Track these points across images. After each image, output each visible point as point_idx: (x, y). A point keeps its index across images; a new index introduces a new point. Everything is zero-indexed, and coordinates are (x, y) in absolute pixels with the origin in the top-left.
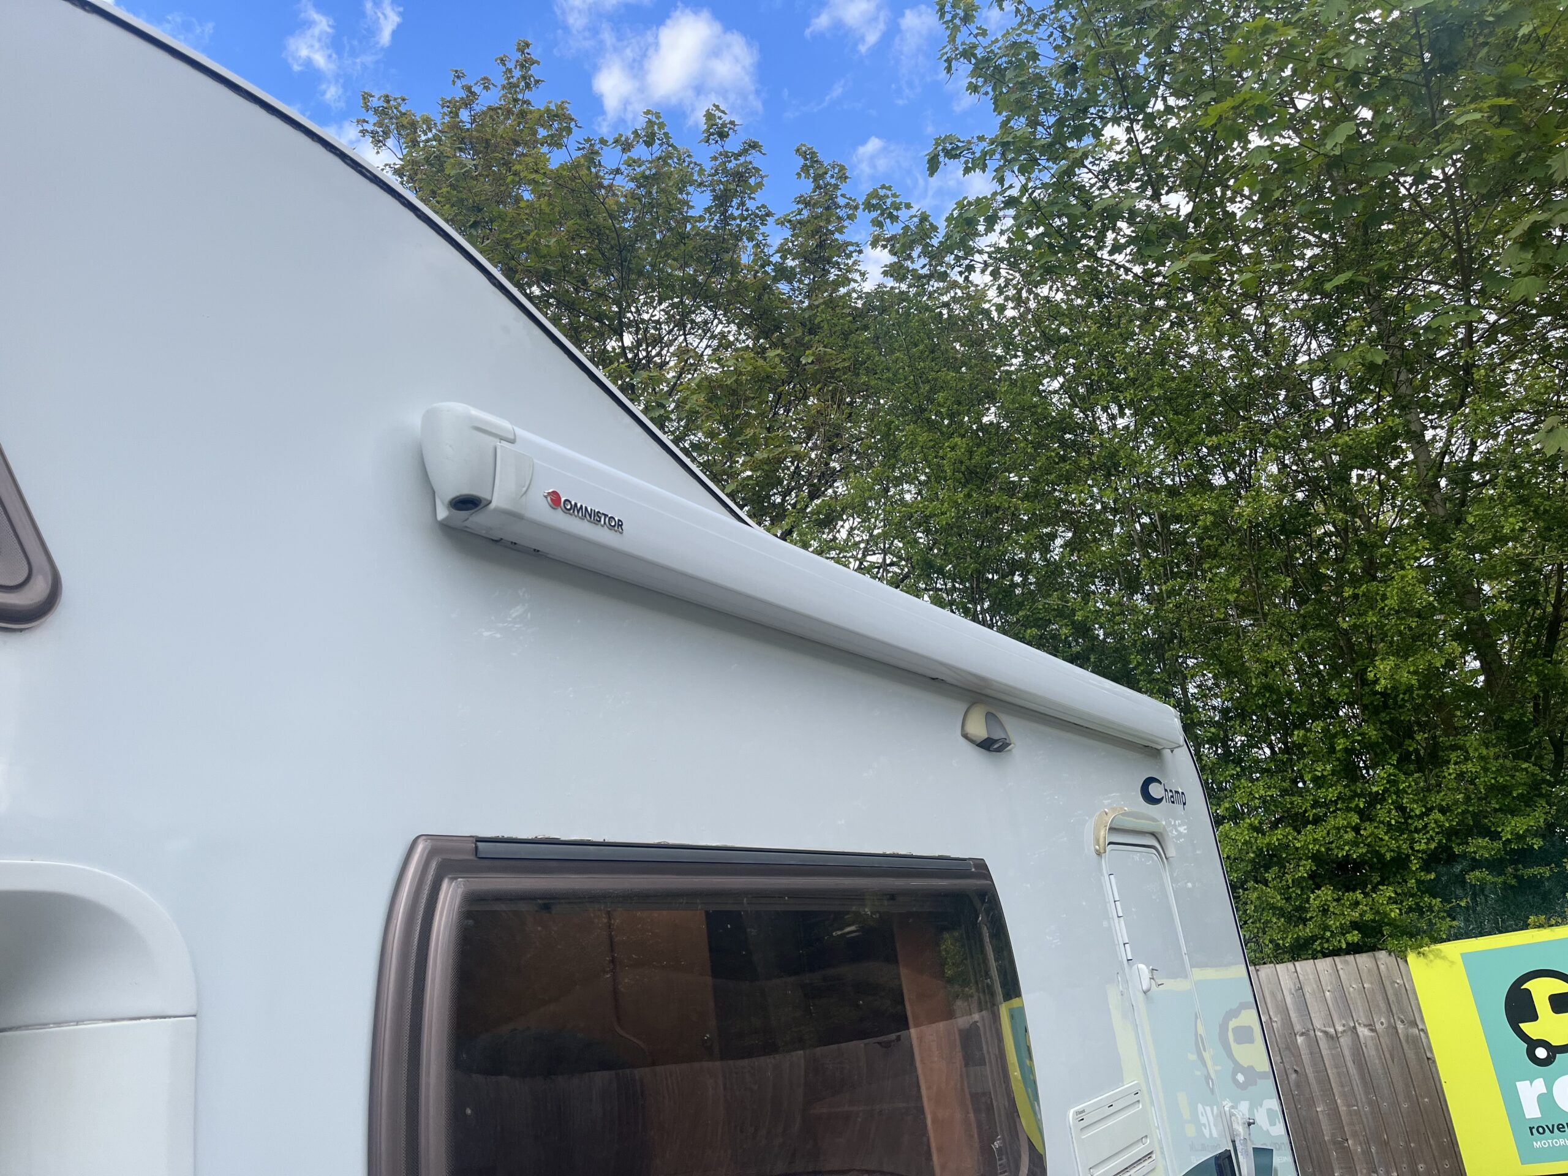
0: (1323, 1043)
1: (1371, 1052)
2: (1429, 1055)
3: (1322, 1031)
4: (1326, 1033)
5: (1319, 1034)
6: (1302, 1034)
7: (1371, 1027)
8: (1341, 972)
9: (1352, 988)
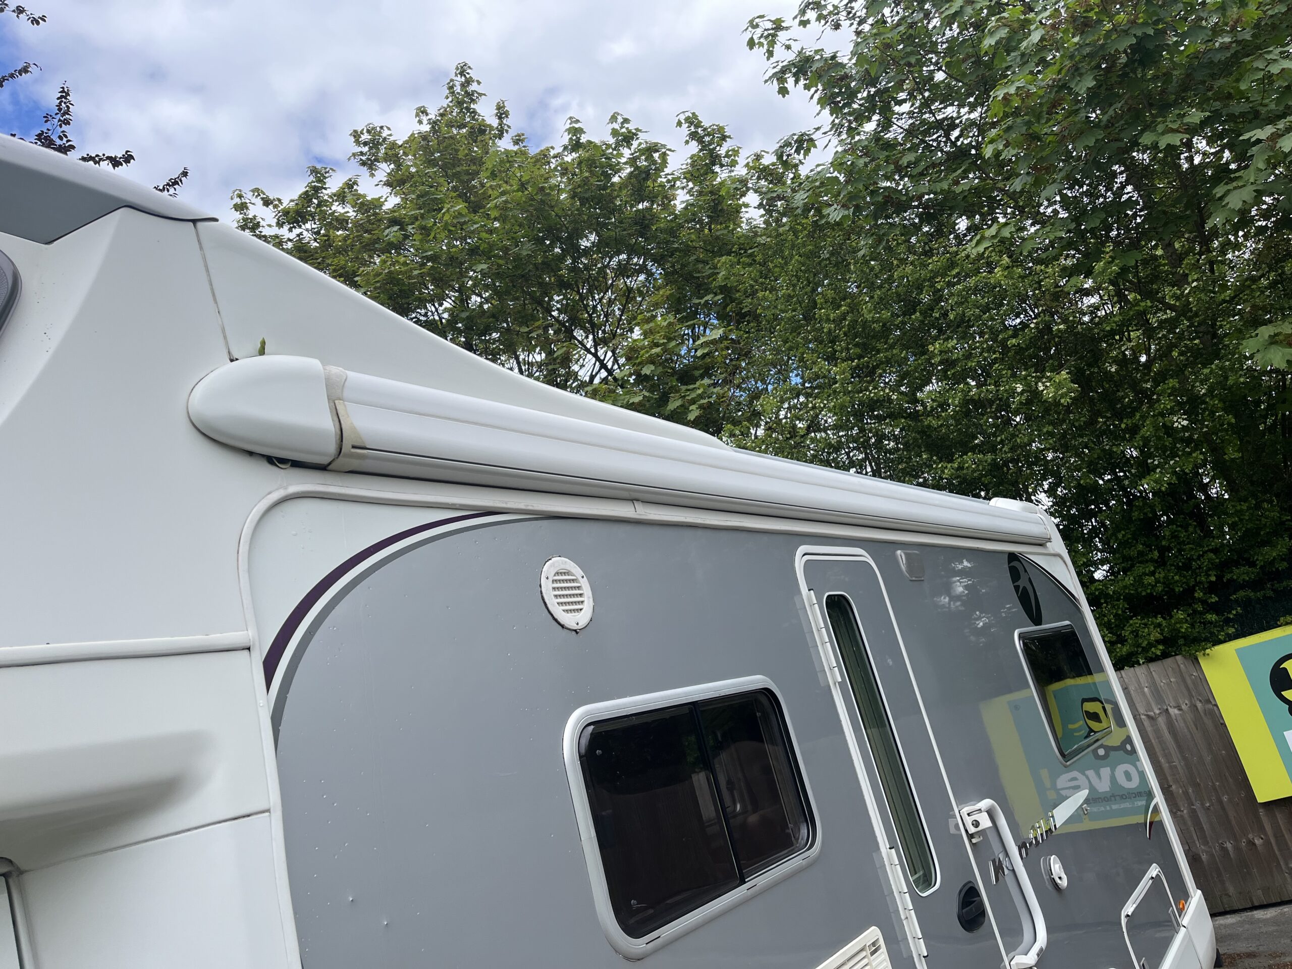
1: (1180, 725)
2: (1222, 721)
3: (1145, 715)
4: (1148, 716)
5: (1143, 717)
7: (1180, 709)
8: (1153, 673)
9: (1162, 683)
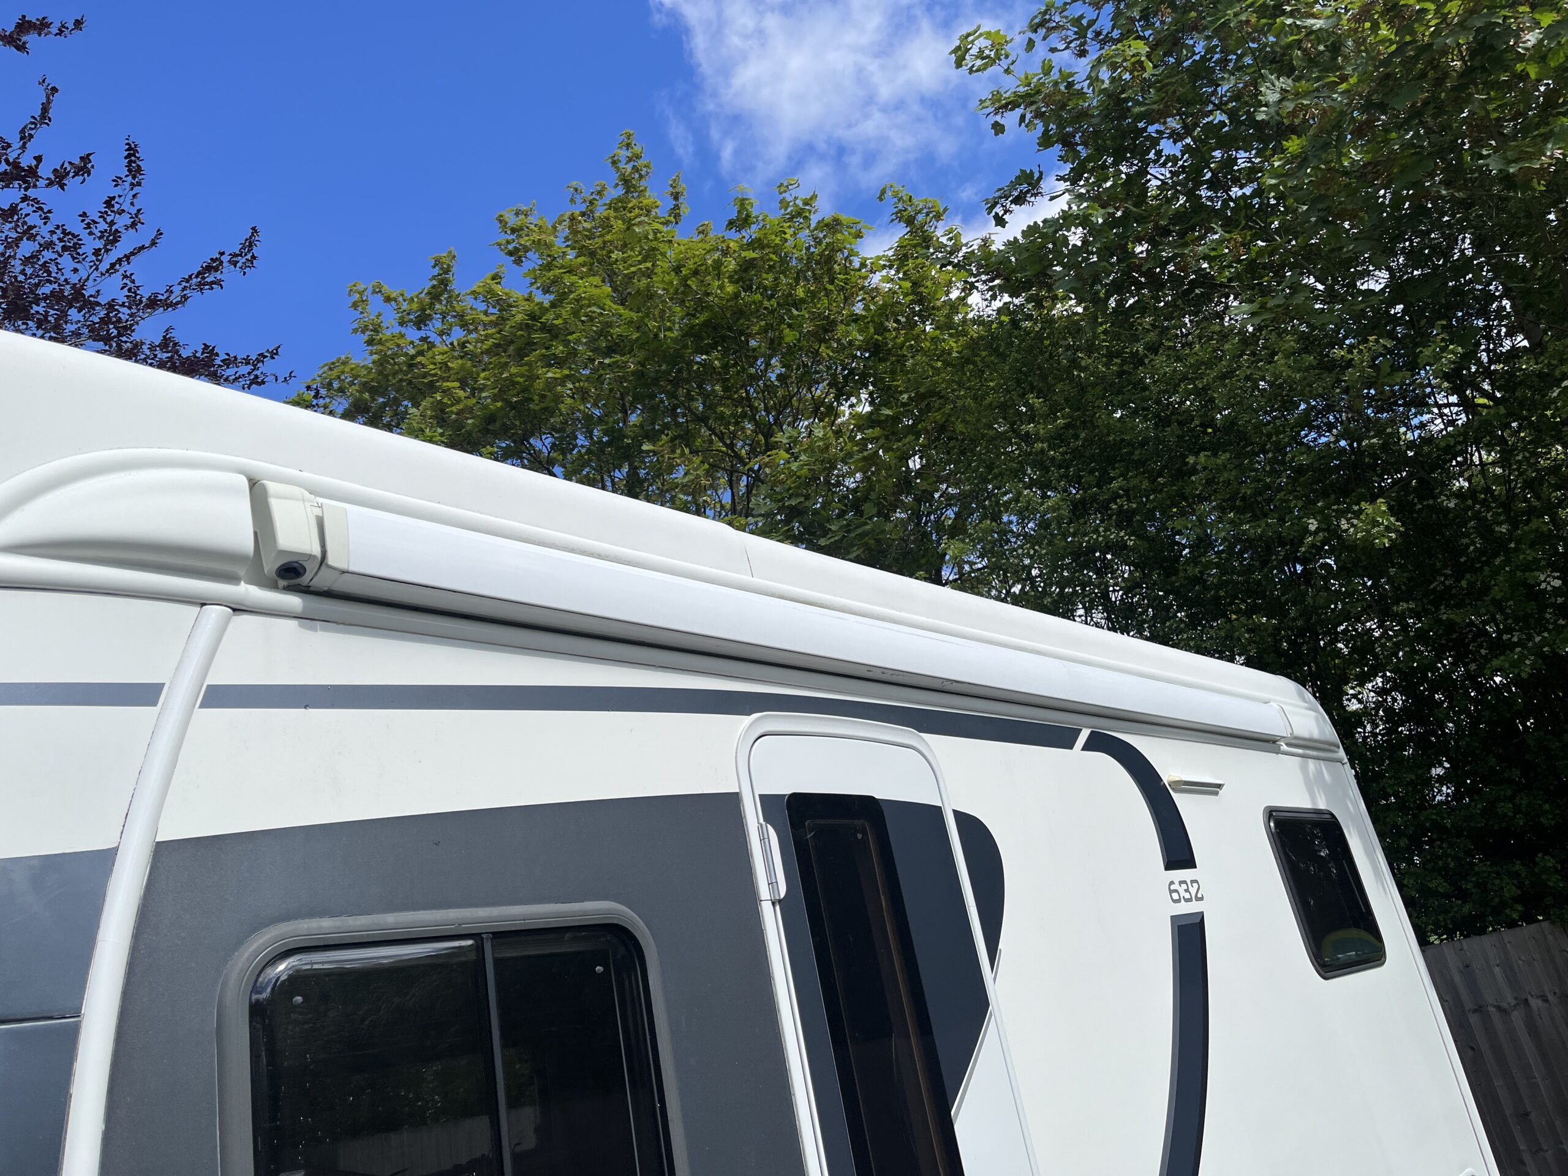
0: (1496, 1017)
1: (1544, 1023)
3: (1495, 1006)
4: (1499, 1008)
5: (1491, 1009)
6: (1475, 1011)
7: (1545, 1000)
8: (1508, 945)
9: (1520, 961)
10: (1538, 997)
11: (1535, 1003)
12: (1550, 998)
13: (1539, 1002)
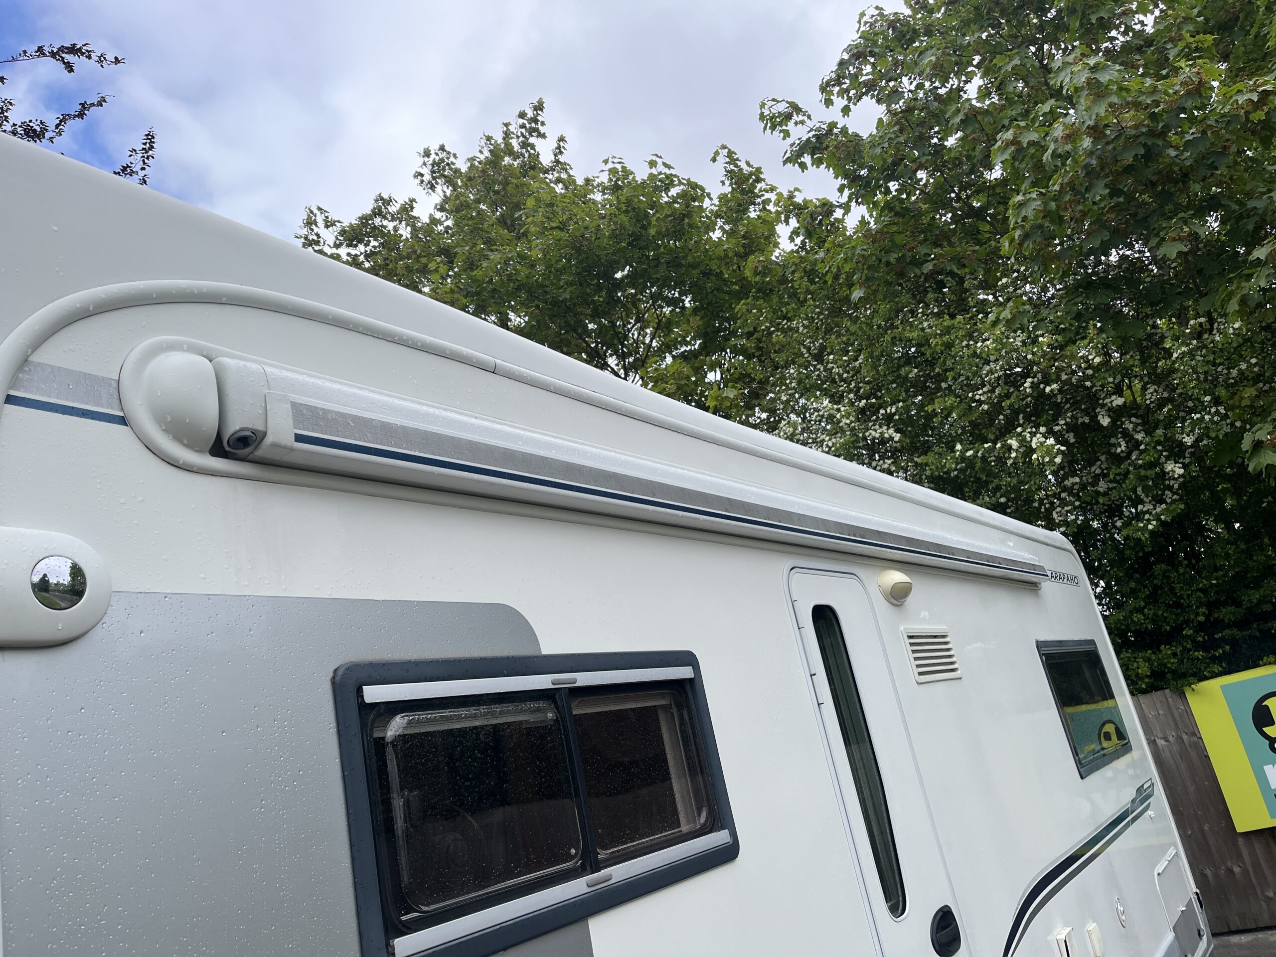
1: (1166, 755)
2: (1205, 753)
7: (1167, 740)
8: (1143, 705)
9: (1150, 715)
10: (1162, 738)
11: (1161, 742)
12: (1171, 739)
13: (1163, 742)
